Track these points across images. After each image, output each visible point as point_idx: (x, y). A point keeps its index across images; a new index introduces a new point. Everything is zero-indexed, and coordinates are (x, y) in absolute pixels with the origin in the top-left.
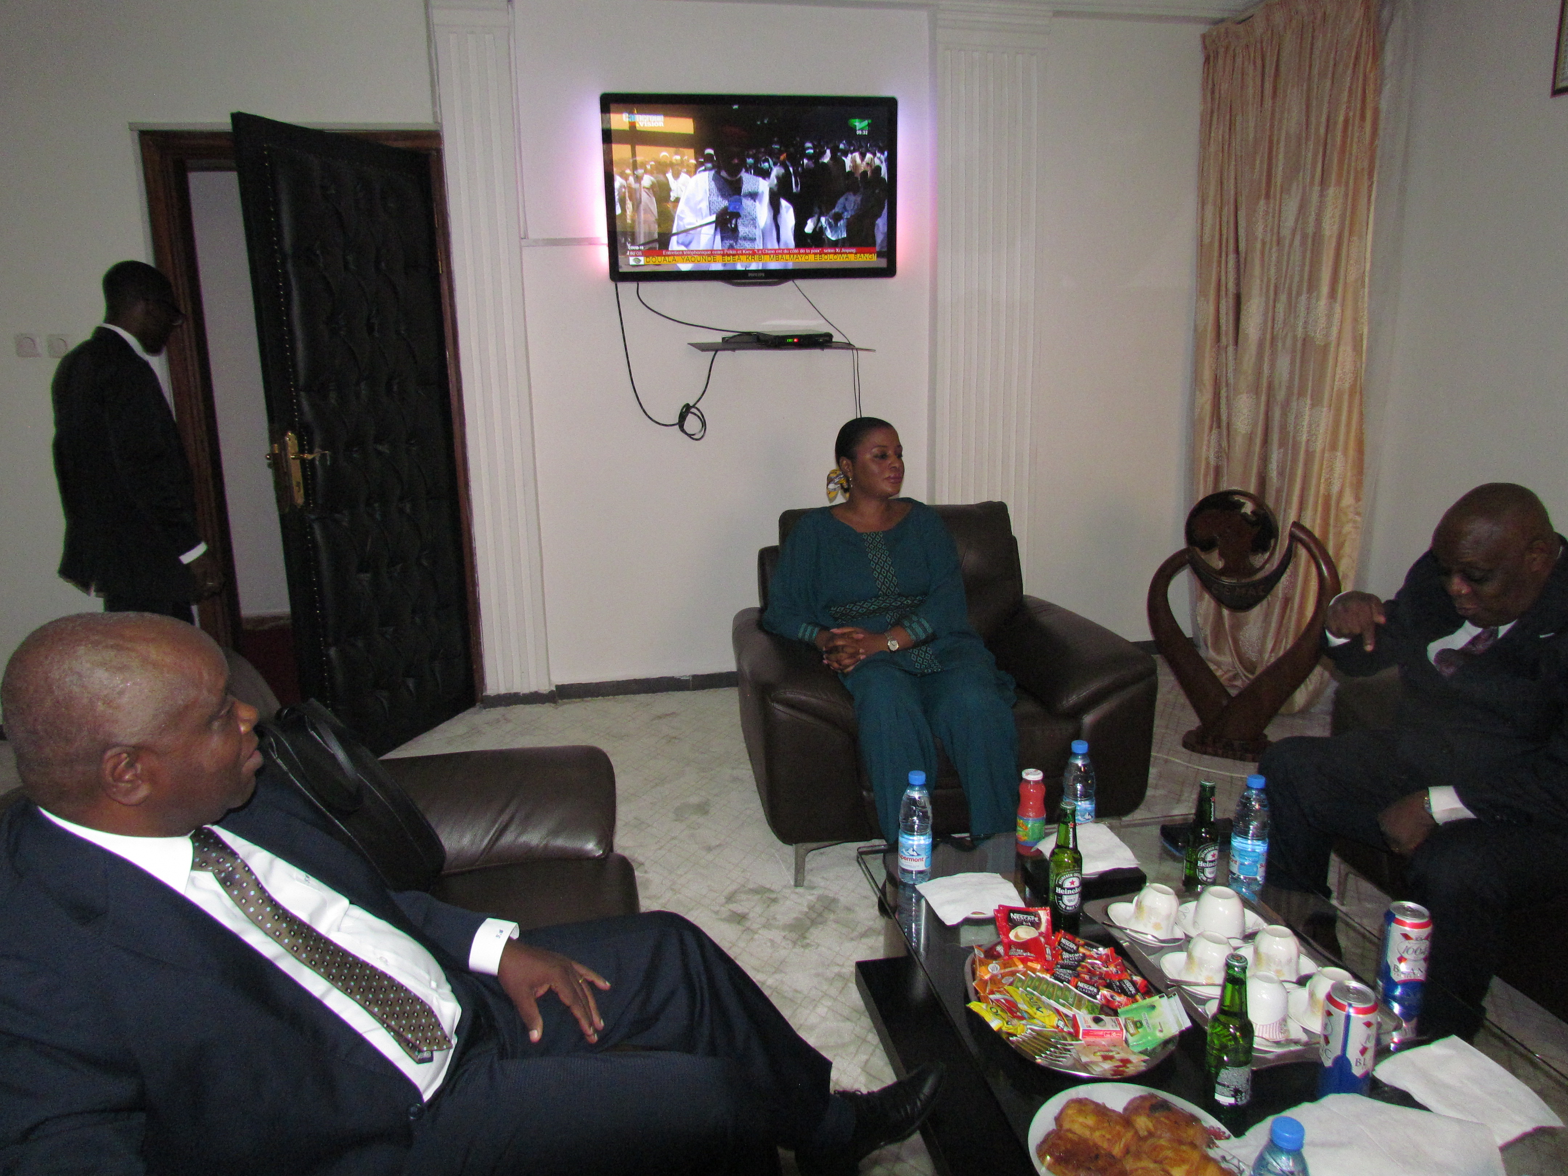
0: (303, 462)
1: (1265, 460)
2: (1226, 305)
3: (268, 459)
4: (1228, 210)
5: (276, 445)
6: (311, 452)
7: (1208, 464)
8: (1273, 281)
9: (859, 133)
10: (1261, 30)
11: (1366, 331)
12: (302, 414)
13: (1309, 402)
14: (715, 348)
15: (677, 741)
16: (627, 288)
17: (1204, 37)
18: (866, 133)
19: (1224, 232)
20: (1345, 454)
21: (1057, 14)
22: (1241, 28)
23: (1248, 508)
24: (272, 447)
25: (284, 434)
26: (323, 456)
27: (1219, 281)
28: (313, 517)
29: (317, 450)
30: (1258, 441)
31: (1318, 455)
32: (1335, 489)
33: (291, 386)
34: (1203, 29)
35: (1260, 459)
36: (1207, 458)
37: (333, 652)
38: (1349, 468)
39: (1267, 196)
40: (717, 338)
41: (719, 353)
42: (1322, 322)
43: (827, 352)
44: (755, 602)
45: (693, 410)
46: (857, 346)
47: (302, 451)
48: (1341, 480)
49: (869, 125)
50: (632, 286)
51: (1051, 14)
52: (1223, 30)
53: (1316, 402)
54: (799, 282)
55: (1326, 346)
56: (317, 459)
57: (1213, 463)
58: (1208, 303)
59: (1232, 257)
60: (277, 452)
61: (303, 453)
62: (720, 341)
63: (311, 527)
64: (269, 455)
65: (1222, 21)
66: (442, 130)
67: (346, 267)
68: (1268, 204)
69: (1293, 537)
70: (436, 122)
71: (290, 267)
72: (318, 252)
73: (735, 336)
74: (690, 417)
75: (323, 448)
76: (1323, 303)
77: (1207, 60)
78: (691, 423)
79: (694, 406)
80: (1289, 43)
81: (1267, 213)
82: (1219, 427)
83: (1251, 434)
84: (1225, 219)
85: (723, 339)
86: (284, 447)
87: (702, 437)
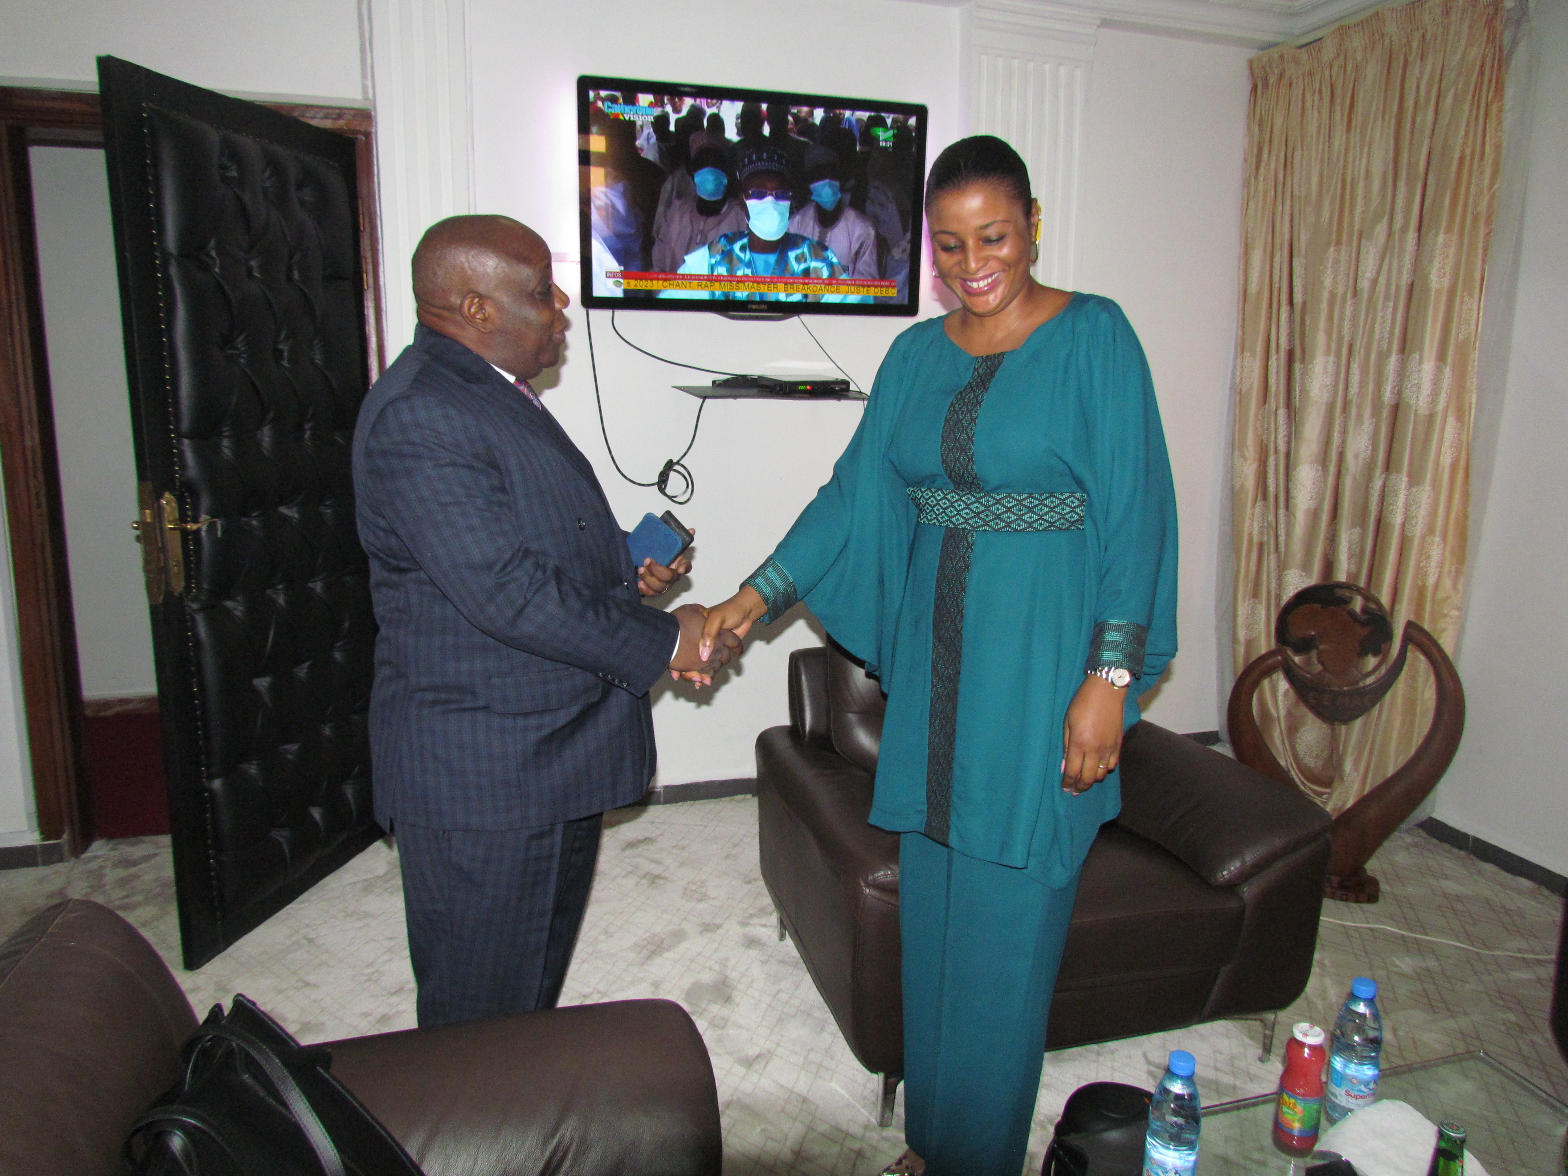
0: (185, 533)
1: (1332, 539)
2: (1277, 363)
3: (136, 529)
4: (1282, 258)
5: (148, 511)
6: (195, 520)
7: (1250, 540)
8: (1347, 338)
9: (882, 144)
10: (1331, 55)
11: (1474, 401)
12: (184, 467)
13: (1405, 479)
14: (703, 395)
15: (662, 881)
16: (600, 316)
17: (1251, 63)
18: (890, 144)
19: (1276, 278)
20: (1444, 539)
21: (1105, 23)
22: (1303, 55)
23: (1358, 604)
24: (142, 514)
25: (160, 496)
26: (212, 527)
27: (1269, 335)
28: (195, 606)
29: (204, 517)
30: (1325, 517)
31: (1416, 542)
32: (1431, 580)
33: (172, 431)
34: (1251, 53)
35: (1327, 538)
36: (1250, 535)
37: (217, 784)
38: (1447, 554)
39: (1338, 243)
40: (706, 381)
41: (707, 400)
42: (1426, 388)
43: (844, 403)
44: (784, 719)
45: (677, 467)
47: (183, 518)
48: (1438, 569)
49: (894, 136)
50: (608, 313)
51: (1098, 22)
52: (1276, 56)
53: (1414, 480)
54: (806, 318)
55: (1431, 417)
56: (204, 528)
57: (1256, 539)
58: (1254, 360)
59: (1285, 309)
60: (149, 520)
61: (187, 522)
62: (710, 384)
63: (193, 620)
64: (136, 522)
65: (1275, 45)
66: (375, 108)
67: (250, 275)
68: (1338, 251)
69: (1407, 639)
70: (366, 99)
71: (174, 271)
72: (213, 253)
73: (728, 380)
74: (672, 475)
75: (213, 514)
76: (1428, 367)
77: (1254, 89)
78: (675, 483)
79: (678, 463)
80: (1372, 72)
81: (1337, 261)
82: (1265, 498)
83: (1315, 510)
84: (1276, 266)
85: (714, 382)
86: (159, 513)
87: (689, 500)
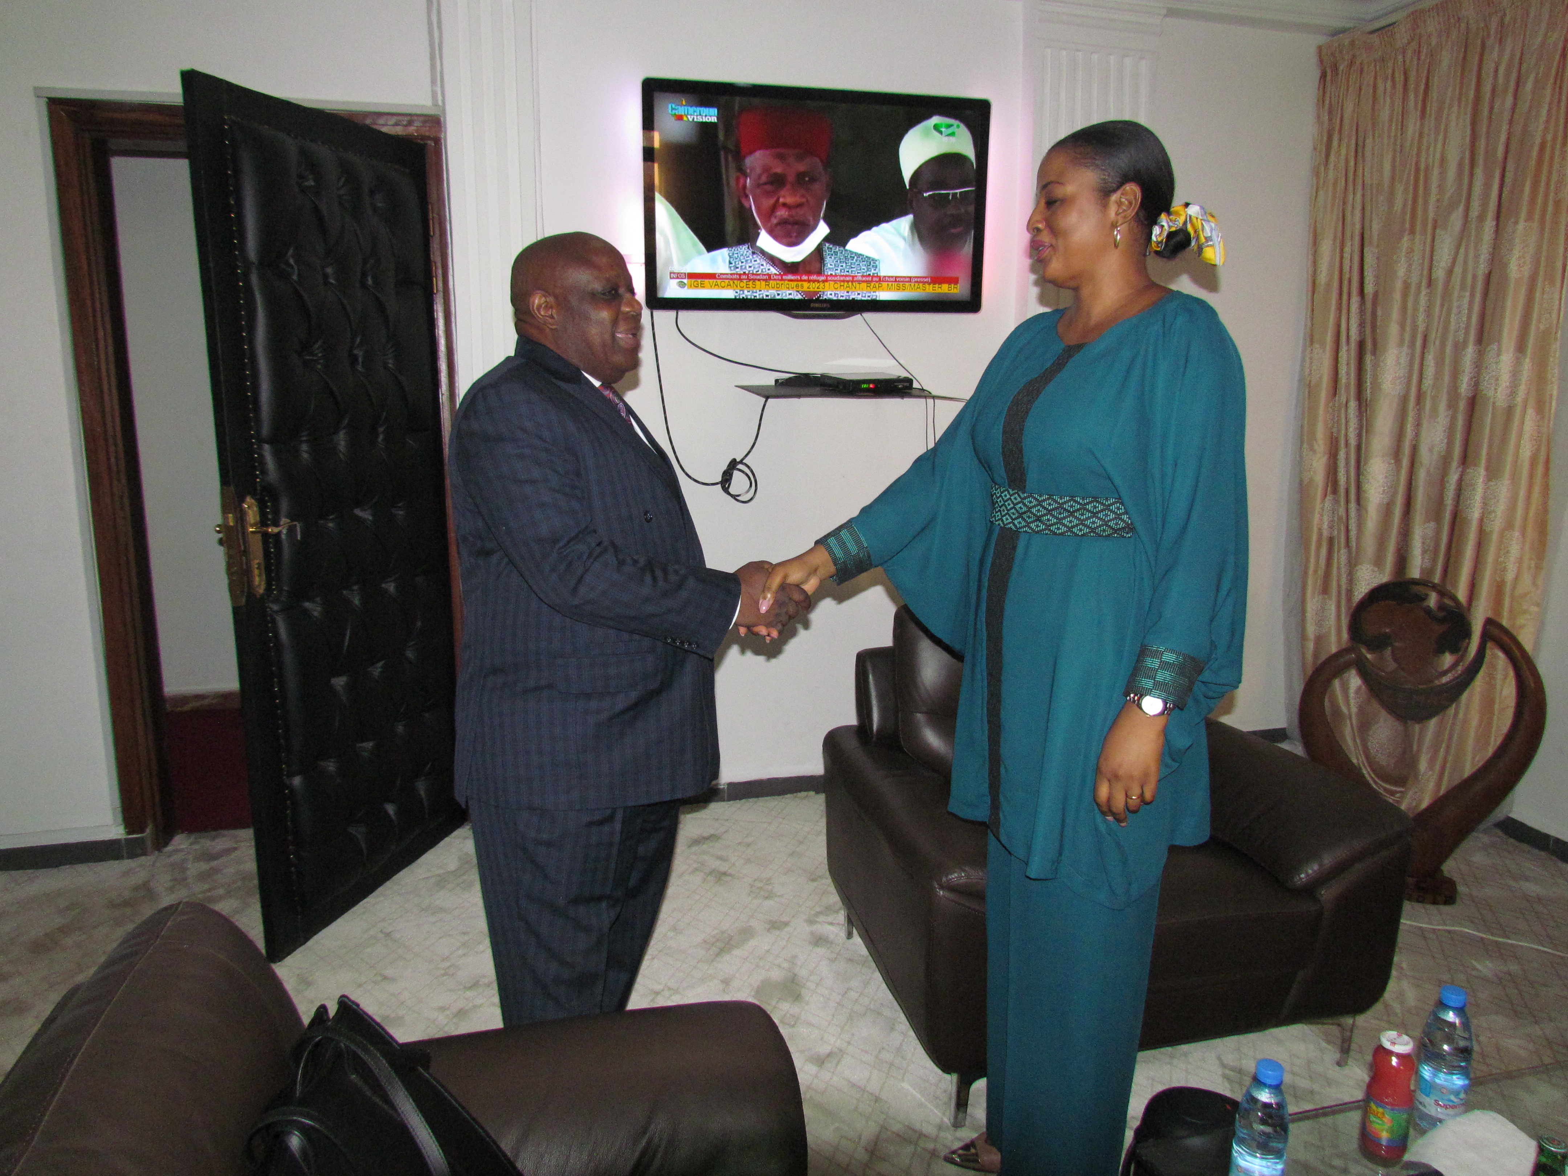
0: (266, 536)
1: (1405, 534)
2: (1347, 355)
3: (219, 532)
4: (1351, 248)
5: (231, 515)
6: (276, 524)
7: (1320, 534)
8: (1421, 328)
10: (1405, 41)
11: (1555, 393)
12: (264, 472)
13: (1482, 471)
14: (766, 393)
15: (728, 878)
16: (664, 317)
17: (1320, 48)
19: (1346, 268)
20: (1523, 533)
21: (1171, 13)
22: (1375, 39)
23: (1433, 600)
24: (225, 518)
25: (242, 500)
26: (291, 530)
27: (1339, 326)
28: (276, 607)
29: (284, 521)
30: (1398, 511)
31: (1495, 537)
32: (1510, 576)
33: (252, 437)
34: (1322, 40)
35: (1400, 533)
36: (1320, 529)
37: (297, 781)
38: (1527, 548)
39: (1412, 232)
40: (768, 379)
41: (769, 400)
42: (1505, 379)
43: (907, 401)
45: (740, 466)
46: (934, 393)
47: (263, 522)
48: (1517, 565)
50: (672, 314)
51: (1165, 12)
52: (1346, 42)
53: (1493, 473)
54: (869, 316)
55: (1510, 411)
56: (285, 531)
57: (1326, 533)
58: (1324, 351)
59: (1355, 299)
60: (231, 524)
61: (267, 526)
62: (773, 383)
63: (274, 621)
64: (219, 526)
65: (1344, 31)
66: (445, 114)
67: (326, 283)
68: (1412, 240)
69: (1486, 636)
70: (435, 105)
71: (254, 279)
72: (292, 261)
73: (790, 378)
74: (736, 474)
75: (293, 517)
76: (1507, 358)
77: (1323, 76)
78: (739, 482)
79: (741, 462)
80: (1447, 57)
81: (1410, 251)
82: (1335, 491)
83: (1388, 504)
84: (1347, 256)
85: (777, 381)
86: (241, 517)
87: (751, 499)
